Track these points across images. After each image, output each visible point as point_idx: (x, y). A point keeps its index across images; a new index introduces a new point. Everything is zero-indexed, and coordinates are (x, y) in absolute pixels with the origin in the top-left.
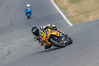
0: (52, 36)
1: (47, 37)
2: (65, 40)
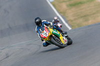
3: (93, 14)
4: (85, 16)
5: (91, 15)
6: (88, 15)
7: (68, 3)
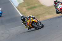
0: (33, 22)
1: (30, 23)
2: (40, 25)
3: (43, 14)
4: (37, 15)
5: (41, 14)
6: (39, 15)
7: (27, 7)
